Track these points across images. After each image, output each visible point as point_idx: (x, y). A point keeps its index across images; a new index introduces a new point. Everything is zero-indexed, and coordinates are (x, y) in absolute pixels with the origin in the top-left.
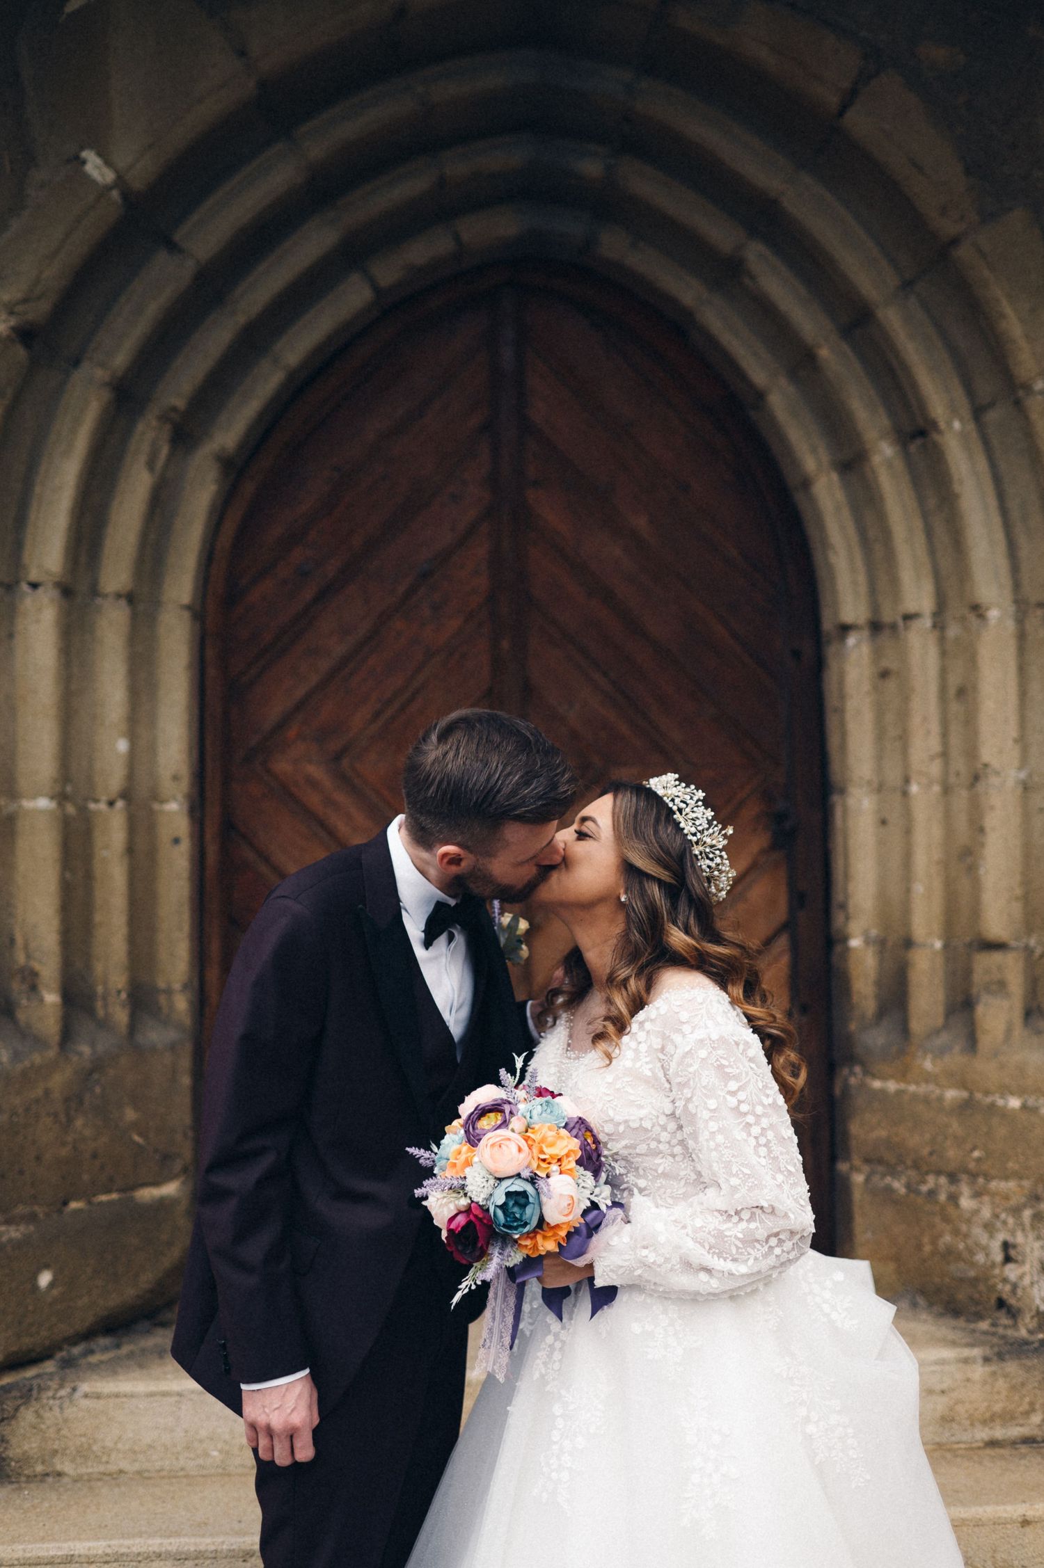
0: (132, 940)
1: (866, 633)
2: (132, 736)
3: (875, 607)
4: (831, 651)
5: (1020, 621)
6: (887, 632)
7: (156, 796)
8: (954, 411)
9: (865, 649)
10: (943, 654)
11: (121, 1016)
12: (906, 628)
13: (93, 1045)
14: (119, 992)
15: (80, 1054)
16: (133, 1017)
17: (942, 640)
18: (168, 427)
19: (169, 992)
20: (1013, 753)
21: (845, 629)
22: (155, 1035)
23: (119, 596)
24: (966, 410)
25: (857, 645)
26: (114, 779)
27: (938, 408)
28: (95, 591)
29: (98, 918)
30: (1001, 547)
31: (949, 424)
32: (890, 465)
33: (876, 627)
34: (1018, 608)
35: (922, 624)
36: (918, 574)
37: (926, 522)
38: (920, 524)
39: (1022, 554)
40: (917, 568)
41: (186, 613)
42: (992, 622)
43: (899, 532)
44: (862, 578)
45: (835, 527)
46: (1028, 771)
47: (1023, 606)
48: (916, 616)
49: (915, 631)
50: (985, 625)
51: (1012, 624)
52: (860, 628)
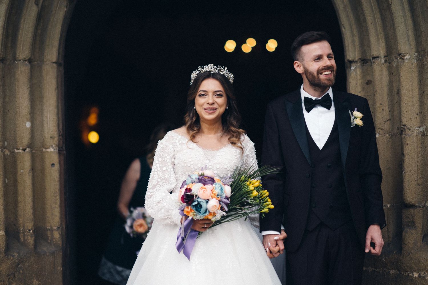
0: (34, 208)
1: (359, 64)
2: (32, 120)
3: (363, 51)
4: (348, 70)
5: (420, 60)
6: (369, 64)
7: (44, 145)
9: (359, 72)
10: (390, 74)
11: (31, 241)
12: (374, 63)
13: (19, 253)
14: (30, 230)
15: (13, 256)
16: (35, 241)
17: (389, 68)
19: (52, 230)
20: (417, 119)
21: (351, 62)
22: (45, 249)
23: (25, 60)
25: (355, 70)
26: (26, 140)
28: (15, 59)
29: (20, 199)
33: (363, 61)
34: (419, 54)
35: (381, 61)
36: (378, 39)
37: (381, 14)
38: (378, 16)
39: (422, 29)
40: (377, 35)
41: (55, 65)
42: (406, 61)
43: (369, 19)
44: (357, 39)
45: (344, 16)
46: (424, 127)
47: (422, 53)
48: (378, 57)
49: (378, 64)
50: (404, 62)
51: (415, 62)
52: (357, 62)
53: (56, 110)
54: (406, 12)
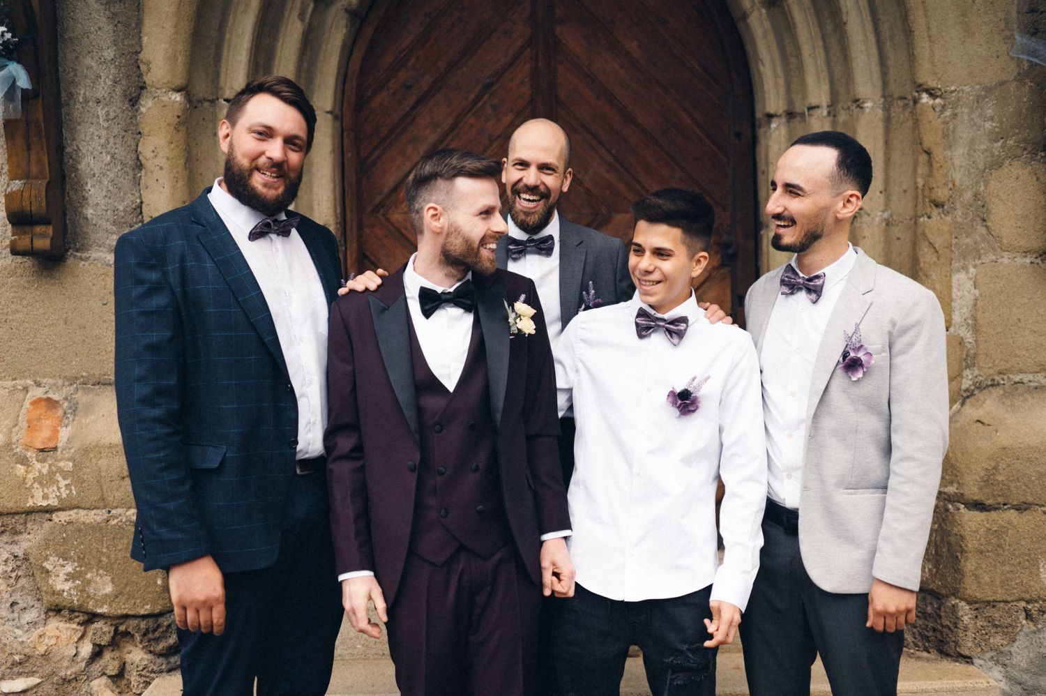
1: (784, 120)
3: (790, 101)
4: (761, 131)
5: (887, 109)
6: (798, 119)
9: (783, 131)
12: (810, 115)
17: (835, 124)
20: (880, 201)
21: (770, 116)
25: (777, 127)
30: (875, 58)
33: (790, 115)
34: (885, 101)
35: (822, 113)
36: (819, 78)
37: (824, 42)
38: (820, 43)
39: (890, 63)
40: (818, 74)
41: (329, 116)
42: (867, 111)
43: (806, 49)
44: (781, 82)
45: (763, 47)
46: (889, 212)
47: (889, 99)
48: (817, 107)
49: (818, 117)
50: (863, 113)
51: (880, 112)
52: (780, 116)
53: (332, 185)
54: (868, 34)
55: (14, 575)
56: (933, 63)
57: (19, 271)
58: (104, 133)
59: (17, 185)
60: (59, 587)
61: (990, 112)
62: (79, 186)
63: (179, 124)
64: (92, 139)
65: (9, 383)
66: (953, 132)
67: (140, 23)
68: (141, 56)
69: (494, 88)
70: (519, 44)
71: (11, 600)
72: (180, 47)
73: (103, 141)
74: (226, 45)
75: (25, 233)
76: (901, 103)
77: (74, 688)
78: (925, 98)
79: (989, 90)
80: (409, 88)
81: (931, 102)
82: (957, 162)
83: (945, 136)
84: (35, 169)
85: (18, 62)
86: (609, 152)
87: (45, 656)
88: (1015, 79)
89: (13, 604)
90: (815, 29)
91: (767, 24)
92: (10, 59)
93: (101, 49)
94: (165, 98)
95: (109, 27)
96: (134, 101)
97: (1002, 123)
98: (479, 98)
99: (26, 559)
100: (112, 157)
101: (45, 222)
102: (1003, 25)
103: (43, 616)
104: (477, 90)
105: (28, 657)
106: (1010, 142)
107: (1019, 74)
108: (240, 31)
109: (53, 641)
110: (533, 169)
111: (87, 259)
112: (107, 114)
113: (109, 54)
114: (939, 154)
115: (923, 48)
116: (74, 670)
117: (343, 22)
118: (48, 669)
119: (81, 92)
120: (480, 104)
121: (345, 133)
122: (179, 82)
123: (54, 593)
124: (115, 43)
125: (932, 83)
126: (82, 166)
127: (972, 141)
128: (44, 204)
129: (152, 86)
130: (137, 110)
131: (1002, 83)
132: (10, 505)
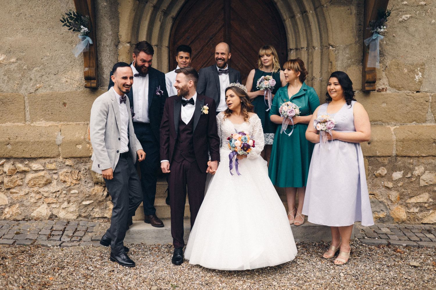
1: (295, 50)
3: (296, 45)
4: (289, 53)
5: (322, 50)
6: (299, 50)
8: (310, 9)
9: (294, 53)
10: (308, 55)
12: (302, 50)
17: (308, 52)
18: (163, 13)
20: (319, 74)
21: (291, 50)
23: (155, 46)
24: (313, 9)
25: (293, 53)
27: (308, 9)
30: (319, 36)
31: (310, 11)
32: (299, 19)
33: (297, 49)
35: (305, 50)
37: (306, 30)
38: (304, 30)
39: (323, 36)
40: (304, 39)
41: (167, 48)
42: (316, 50)
43: (301, 31)
44: (294, 40)
45: (289, 30)
46: (322, 78)
47: (322, 46)
48: (304, 48)
50: (315, 50)
51: (320, 50)
52: (294, 49)
54: (317, 29)
55: (85, 174)
56: (333, 38)
57: (85, 92)
58: (109, 55)
59: (87, 69)
60: (98, 177)
61: (347, 52)
62: (102, 69)
63: (129, 52)
64: (106, 56)
65: (83, 123)
66: (338, 57)
67: (118, 25)
68: (119, 34)
69: (213, 39)
70: (220, 26)
71: (85, 180)
72: (130, 31)
73: (108, 57)
74: (140, 29)
75: (89, 82)
76: (326, 48)
77: (102, 203)
78: (331, 48)
79: (347, 46)
80: (188, 39)
81: (332, 49)
82: (339, 65)
83: (336, 58)
84: (91, 65)
85: (89, 37)
86: (246, 58)
87: (95, 195)
88: (354, 43)
89: (86, 181)
90: (303, 26)
91: (290, 23)
92: (87, 36)
93: (108, 32)
94: (125, 45)
95: (110, 26)
96: (117, 46)
97: (350, 55)
98: (208, 42)
99: (89, 170)
100: (111, 61)
101: (94, 79)
102: (351, 28)
103: (93, 185)
104: (208, 39)
105: (90, 195)
106: (353, 60)
107: (355, 42)
108: (144, 26)
109: (97, 191)
110: (220, 54)
111: (104, 89)
112: (110, 49)
113: (110, 33)
114: (334, 63)
115: (330, 34)
116: (102, 199)
117: (171, 21)
118: (95, 199)
119: (103, 44)
120: (209, 43)
121: (170, 52)
122: (129, 41)
123: (97, 178)
124: (112, 30)
125: (332, 44)
126: (103, 64)
127: (343, 60)
128: (94, 74)
129: (122, 42)
130: (118, 48)
131: (351, 44)
132: (85, 155)
